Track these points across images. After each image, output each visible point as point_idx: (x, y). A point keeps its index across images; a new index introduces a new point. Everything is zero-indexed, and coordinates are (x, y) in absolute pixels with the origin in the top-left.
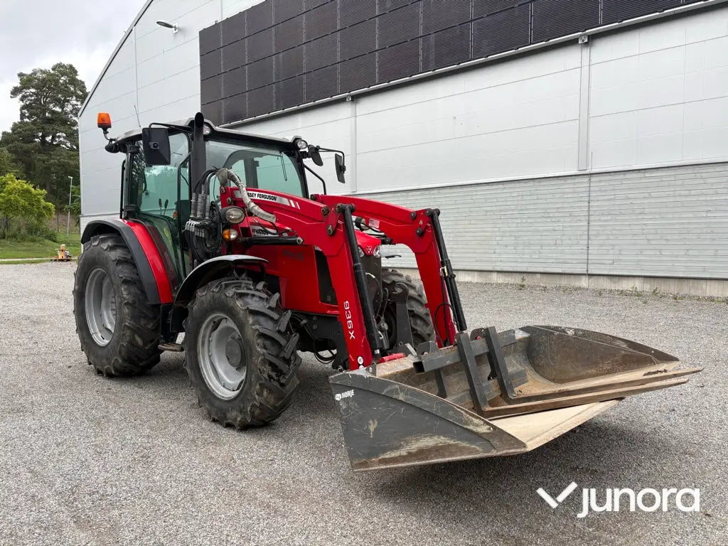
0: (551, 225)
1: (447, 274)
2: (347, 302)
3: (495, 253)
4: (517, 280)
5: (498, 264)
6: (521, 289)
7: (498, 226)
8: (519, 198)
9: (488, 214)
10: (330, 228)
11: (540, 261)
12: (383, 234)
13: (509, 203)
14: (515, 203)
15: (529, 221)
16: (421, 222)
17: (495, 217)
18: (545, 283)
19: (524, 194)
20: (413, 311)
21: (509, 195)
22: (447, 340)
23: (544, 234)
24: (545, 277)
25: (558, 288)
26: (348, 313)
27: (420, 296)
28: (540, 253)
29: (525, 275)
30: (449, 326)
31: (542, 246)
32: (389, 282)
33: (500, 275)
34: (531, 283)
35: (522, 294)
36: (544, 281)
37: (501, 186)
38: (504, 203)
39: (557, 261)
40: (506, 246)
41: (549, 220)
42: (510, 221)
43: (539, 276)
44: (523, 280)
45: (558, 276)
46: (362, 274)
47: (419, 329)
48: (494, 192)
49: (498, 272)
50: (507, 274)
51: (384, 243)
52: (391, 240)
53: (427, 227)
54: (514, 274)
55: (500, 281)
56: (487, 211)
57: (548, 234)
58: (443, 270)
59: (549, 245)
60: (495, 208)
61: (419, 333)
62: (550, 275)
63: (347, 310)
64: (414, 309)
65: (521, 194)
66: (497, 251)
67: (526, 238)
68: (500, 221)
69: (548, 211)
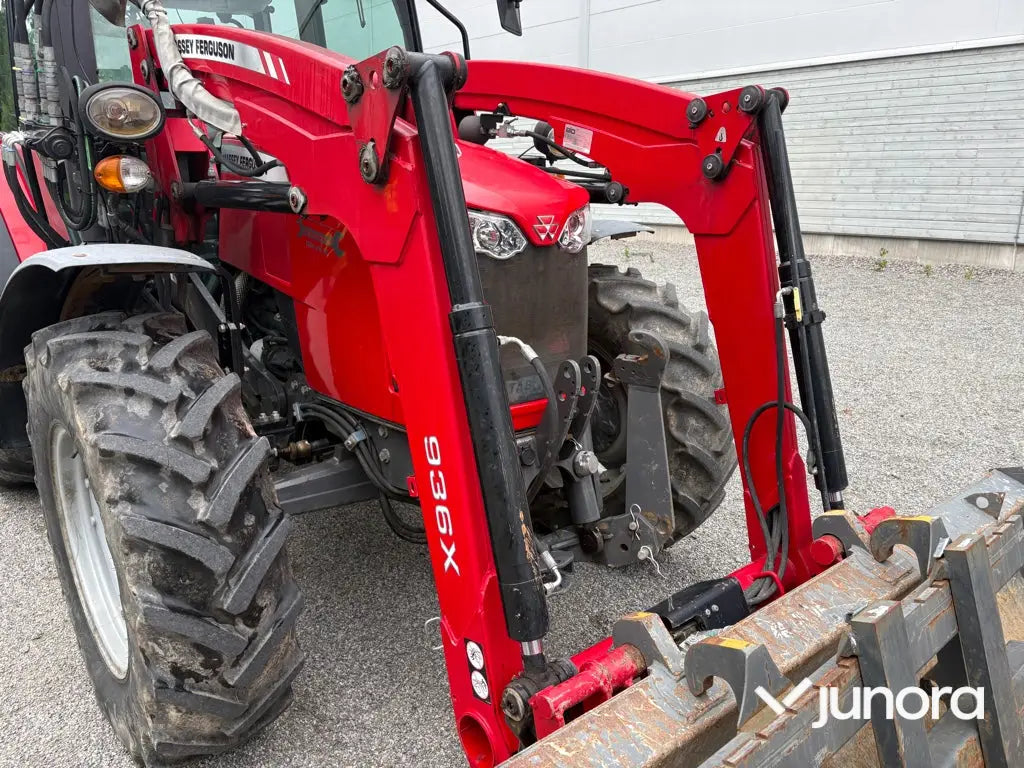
0: (952, 146)
1: (799, 316)
2: (433, 439)
3: (834, 200)
4: (871, 251)
5: (838, 221)
6: (878, 270)
7: (846, 148)
8: (896, 93)
9: (829, 125)
10: (369, 156)
11: (921, 217)
12: (601, 171)
13: (873, 104)
14: (884, 103)
15: (909, 138)
16: (722, 135)
17: (841, 131)
18: (928, 259)
19: (905, 84)
20: (676, 393)
21: (872, 87)
22: (778, 508)
23: (937, 163)
24: (927, 247)
25: (953, 270)
26: (437, 479)
27: (700, 348)
28: (923, 200)
29: (886, 245)
30: (787, 471)
31: (929, 187)
32: (615, 307)
33: (840, 241)
34: (897, 258)
35: (881, 278)
36: (925, 256)
37: (858, 70)
38: (862, 104)
39: (957, 217)
40: (857, 187)
41: (949, 136)
42: (870, 139)
43: (915, 245)
44: (884, 252)
45: (956, 245)
46: (485, 350)
47: (691, 443)
48: (838, 82)
49: (837, 236)
50: (853, 240)
51: (599, 197)
52: (626, 191)
53: (740, 151)
54: (866, 240)
55: (840, 253)
56: (826, 120)
57: (943, 163)
58: (788, 299)
59: (945, 186)
60: (842, 114)
61: (691, 452)
62: (938, 245)
63: (436, 468)
64: (680, 389)
65: (897, 85)
66: (839, 197)
67: (899, 172)
68: (847, 140)
69: (951, 119)
